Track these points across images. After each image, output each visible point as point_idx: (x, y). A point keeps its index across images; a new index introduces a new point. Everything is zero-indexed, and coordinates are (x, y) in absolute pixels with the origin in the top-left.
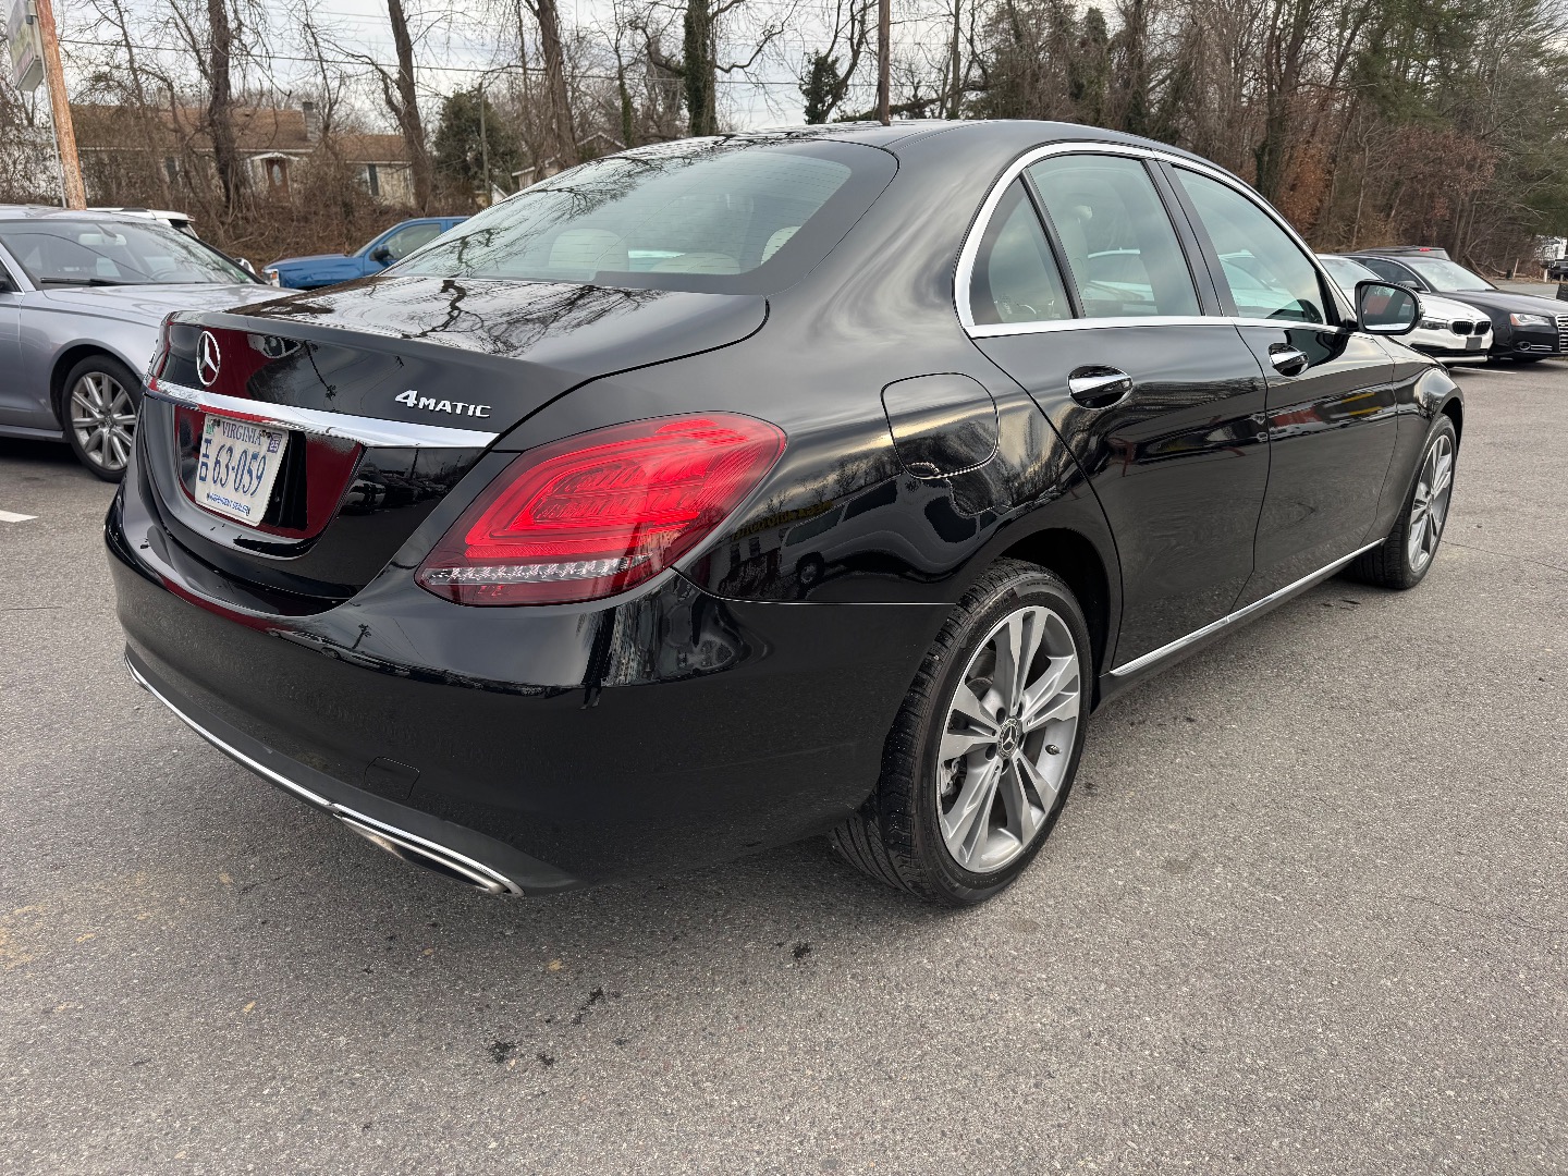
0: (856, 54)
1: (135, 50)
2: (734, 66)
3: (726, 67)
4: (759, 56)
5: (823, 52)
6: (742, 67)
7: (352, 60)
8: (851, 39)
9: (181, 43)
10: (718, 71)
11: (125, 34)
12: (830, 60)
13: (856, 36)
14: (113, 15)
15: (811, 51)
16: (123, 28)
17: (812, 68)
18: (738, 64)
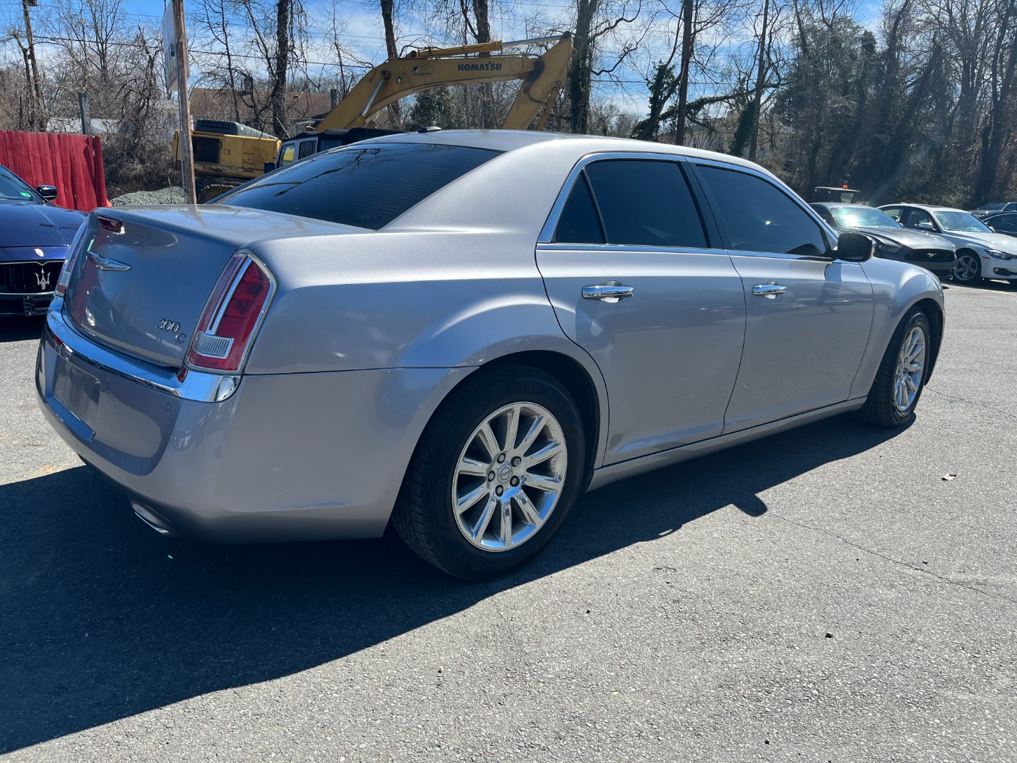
1: (232, 58)
2: (603, 71)
3: (597, 71)
4: (621, 63)
5: (665, 61)
6: (608, 72)
7: (361, 65)
9: (259, 54)
10: (592, 74)
11: (227, 49)
12: (668, 67)
14: (222, 37)
15: (657, 61)
16: (226, 44)
17: (656, 72)
18: (605, 69)
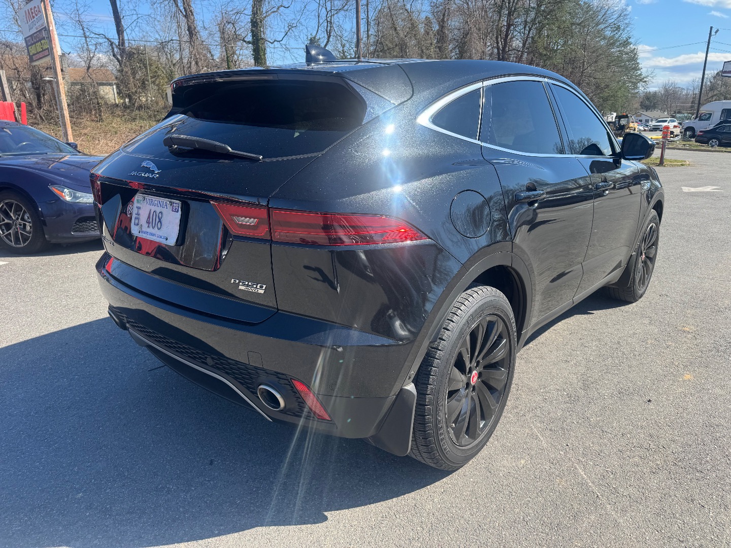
0: (329, 37)
2: (275, 41)
3: (271, 41)
4: (286, 37)
5: (313, 35)
6: (279, 41)
7: (97, 36)
8: (327, 30)
12: (317, 37)
13: (329, 28)
15: (309, 35)
17: (309, 41)
18: (277, 40)
